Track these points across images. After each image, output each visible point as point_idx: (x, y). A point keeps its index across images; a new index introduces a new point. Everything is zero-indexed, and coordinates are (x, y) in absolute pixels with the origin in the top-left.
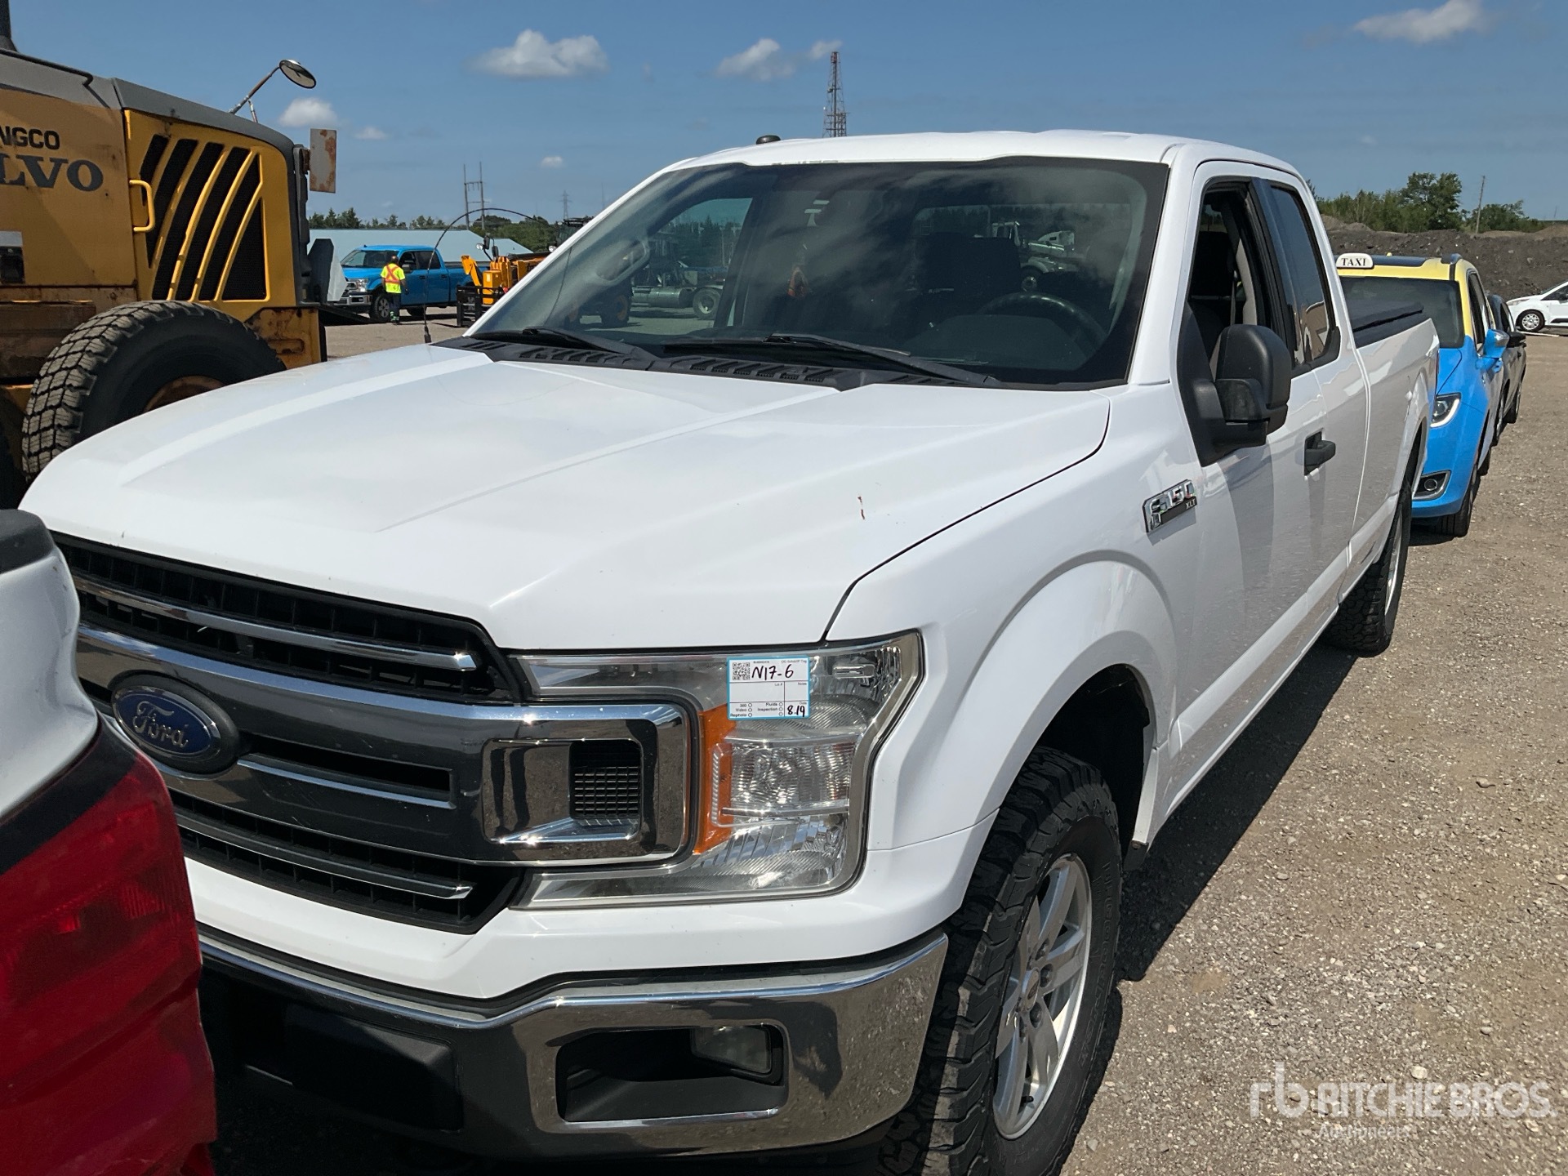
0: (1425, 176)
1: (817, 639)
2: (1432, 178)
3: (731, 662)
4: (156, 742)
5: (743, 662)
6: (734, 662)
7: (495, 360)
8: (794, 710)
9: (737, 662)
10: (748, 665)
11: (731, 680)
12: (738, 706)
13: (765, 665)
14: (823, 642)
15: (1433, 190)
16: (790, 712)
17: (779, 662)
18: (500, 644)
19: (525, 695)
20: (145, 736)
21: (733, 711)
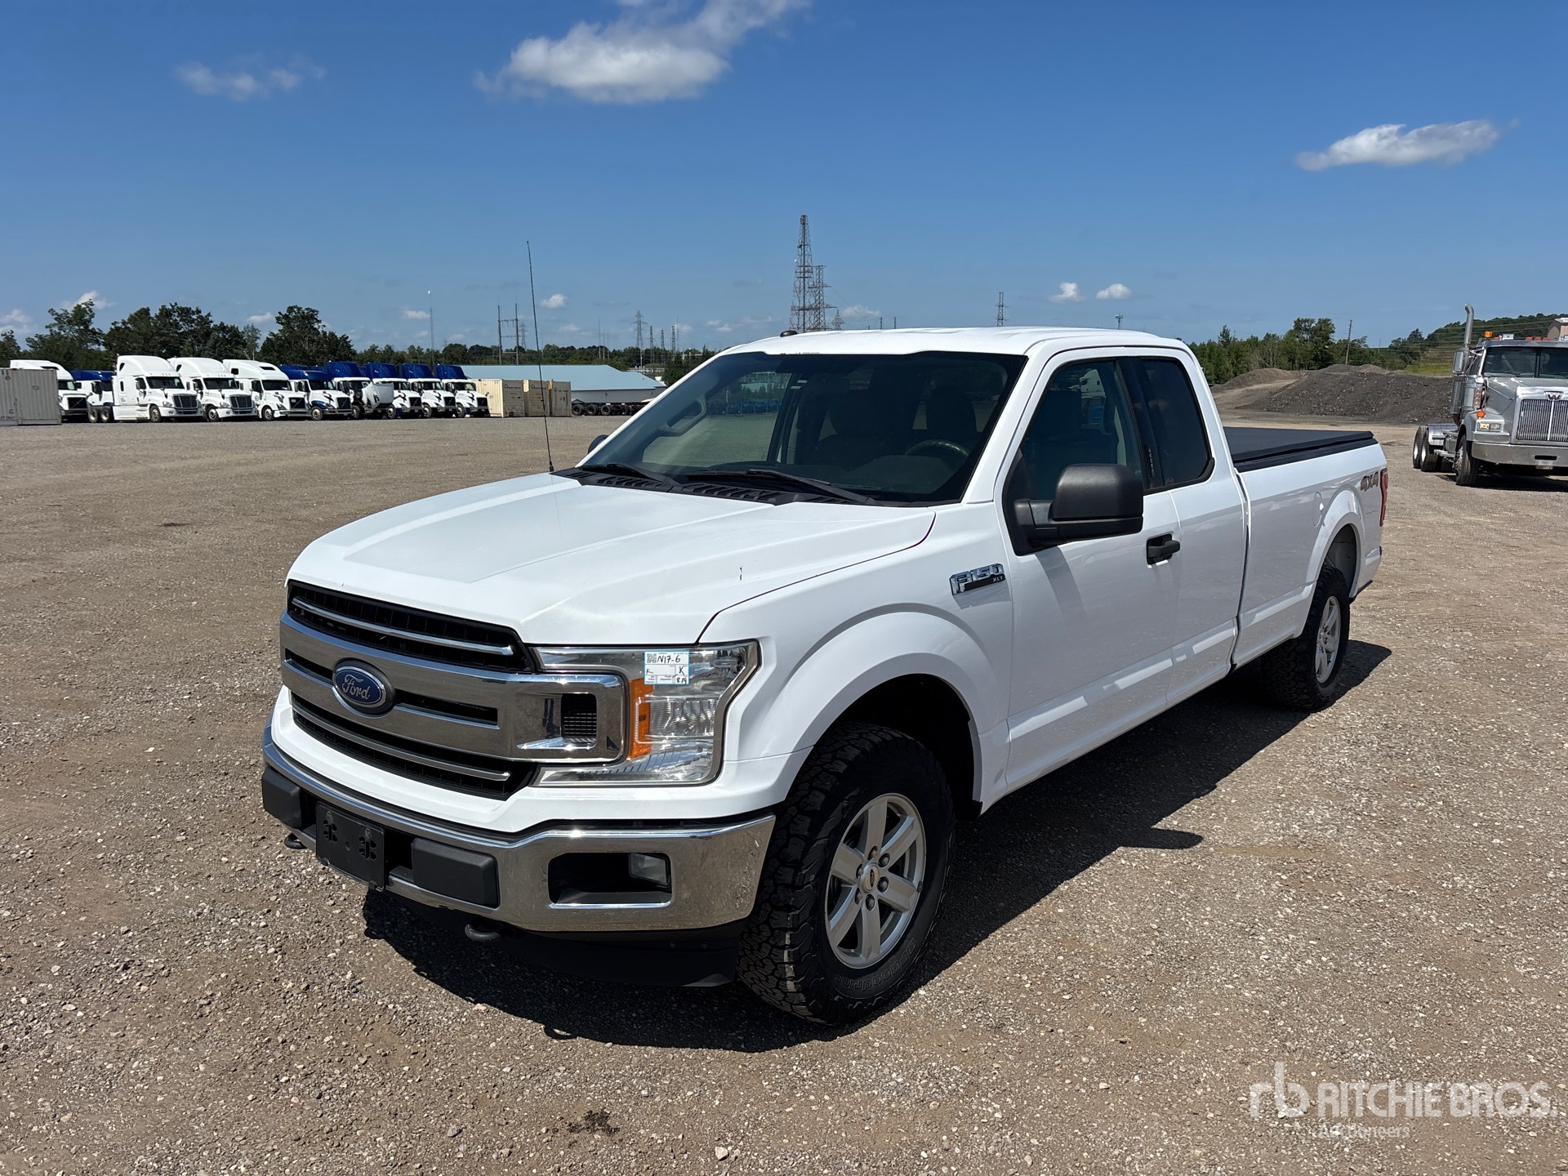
0: (1307, 321)
1: (693, 642)
2: (1312, 321)
3: (646, 653)
4: (353, 697)
5: (653, 653)
6: (648, 653)
7: (583, 484)
8: (681, 680)
9: (649, 653)
10: (655, 655)
11: (646, 662)
12: (650, 677)
13: (665, 655)
14: (697, 643)
15: (1314, 332)
16: (678, 681)
17: (673, 654)
18: (524, 641)
19: (538, 669)
20: (348, 694)
21: (647, 680)
